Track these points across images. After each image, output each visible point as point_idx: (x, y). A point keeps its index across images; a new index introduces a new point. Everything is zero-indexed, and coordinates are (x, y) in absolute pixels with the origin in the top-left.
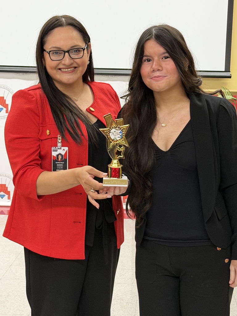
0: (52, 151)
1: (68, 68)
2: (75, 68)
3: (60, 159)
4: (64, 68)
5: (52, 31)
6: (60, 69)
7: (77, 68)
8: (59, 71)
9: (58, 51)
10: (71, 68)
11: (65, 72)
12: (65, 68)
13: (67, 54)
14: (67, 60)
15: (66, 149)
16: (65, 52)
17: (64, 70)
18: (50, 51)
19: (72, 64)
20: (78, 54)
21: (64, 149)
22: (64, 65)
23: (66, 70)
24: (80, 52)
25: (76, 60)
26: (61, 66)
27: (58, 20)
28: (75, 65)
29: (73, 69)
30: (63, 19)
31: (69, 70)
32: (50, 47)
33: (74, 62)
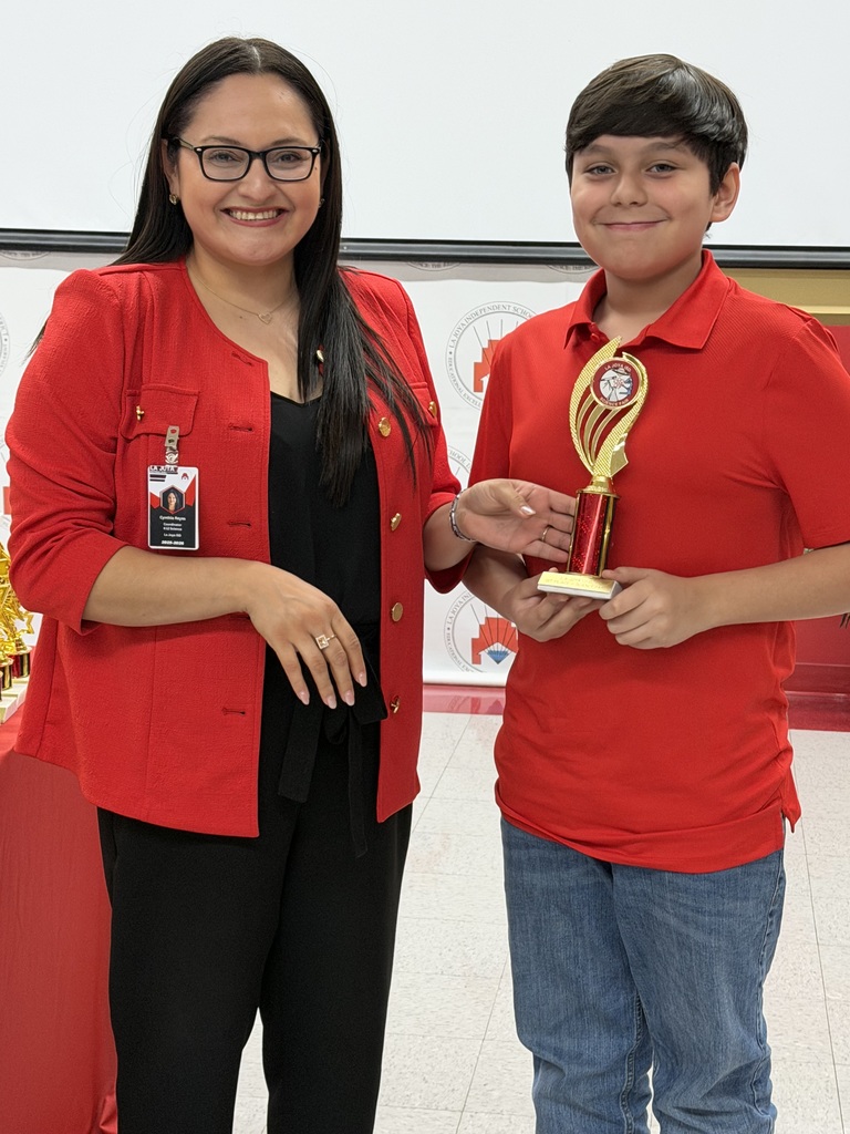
0: (149, 478)
1: (255, 212)
2: (281, 211)
3: (172, 507)
4: (242, 210)
5: (216, 83)
6: (228, 211)
7: (286, 215)
8: (226, 216)
9: (228, 152)
10: (268, 210)
11: (247, 223)
12: (248, 211)
13: (257, 163)
14: (255, 182)
15: (193, 472)
16: (252, 155)
17: (244, 216)
18: (204, 148)
19: (271, 197)
20: (294, 168)
21: (185, 475)
22: (245, 197)
23: (251, 216)
24: (299, 162)
25: (285, 187)
26: (234, 202)
27: (237, 50)
28: (282, 204)
29: (271, 214)
30: (255, 50)
31: (259, 216)
32: (203, 136)
33: (278, 192)
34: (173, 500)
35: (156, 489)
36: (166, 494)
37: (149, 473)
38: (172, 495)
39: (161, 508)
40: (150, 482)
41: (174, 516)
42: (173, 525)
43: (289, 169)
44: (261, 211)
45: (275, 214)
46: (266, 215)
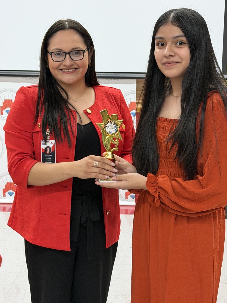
1: (68, 69)
2: (76, 69)
4: (65, 69)
5: (56, 33)
6: (61, 70)
7: (77, 69)
9: (60, 52)
10: (72, 69)
11: (66, 73)
12: (66, 69)
13: (68, 56)
14: (68, 62)
15: (54, 142)
16: (66, 54)
17: (65, 71)
18: (52, 53)
19: (72, 65)
20: (79, 56)
22: (65, 66)
23: (67, 71)
24: (80, 54)
25: (76, 62)
26: (62, 67)
27: (61, 23)
28: (76, 66)
29: (73, 69)
30: (67, 23)
31: (70, 70)
32: (52, 49)
33: (75, 63)
34: (48, 150)
35: (43, 147)
36: (46, 148)
37: (41, 142)
38: (48, 148)
39: (45, 152)
40: (41, 145)
41: (48, 154)
42: (48, 157)
43: (77, 56)
44: (70, 69)
45: (74, 69)
46: (72, 70)
